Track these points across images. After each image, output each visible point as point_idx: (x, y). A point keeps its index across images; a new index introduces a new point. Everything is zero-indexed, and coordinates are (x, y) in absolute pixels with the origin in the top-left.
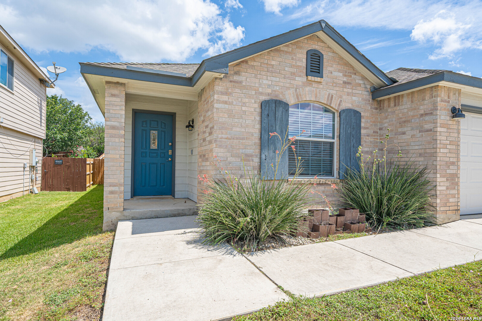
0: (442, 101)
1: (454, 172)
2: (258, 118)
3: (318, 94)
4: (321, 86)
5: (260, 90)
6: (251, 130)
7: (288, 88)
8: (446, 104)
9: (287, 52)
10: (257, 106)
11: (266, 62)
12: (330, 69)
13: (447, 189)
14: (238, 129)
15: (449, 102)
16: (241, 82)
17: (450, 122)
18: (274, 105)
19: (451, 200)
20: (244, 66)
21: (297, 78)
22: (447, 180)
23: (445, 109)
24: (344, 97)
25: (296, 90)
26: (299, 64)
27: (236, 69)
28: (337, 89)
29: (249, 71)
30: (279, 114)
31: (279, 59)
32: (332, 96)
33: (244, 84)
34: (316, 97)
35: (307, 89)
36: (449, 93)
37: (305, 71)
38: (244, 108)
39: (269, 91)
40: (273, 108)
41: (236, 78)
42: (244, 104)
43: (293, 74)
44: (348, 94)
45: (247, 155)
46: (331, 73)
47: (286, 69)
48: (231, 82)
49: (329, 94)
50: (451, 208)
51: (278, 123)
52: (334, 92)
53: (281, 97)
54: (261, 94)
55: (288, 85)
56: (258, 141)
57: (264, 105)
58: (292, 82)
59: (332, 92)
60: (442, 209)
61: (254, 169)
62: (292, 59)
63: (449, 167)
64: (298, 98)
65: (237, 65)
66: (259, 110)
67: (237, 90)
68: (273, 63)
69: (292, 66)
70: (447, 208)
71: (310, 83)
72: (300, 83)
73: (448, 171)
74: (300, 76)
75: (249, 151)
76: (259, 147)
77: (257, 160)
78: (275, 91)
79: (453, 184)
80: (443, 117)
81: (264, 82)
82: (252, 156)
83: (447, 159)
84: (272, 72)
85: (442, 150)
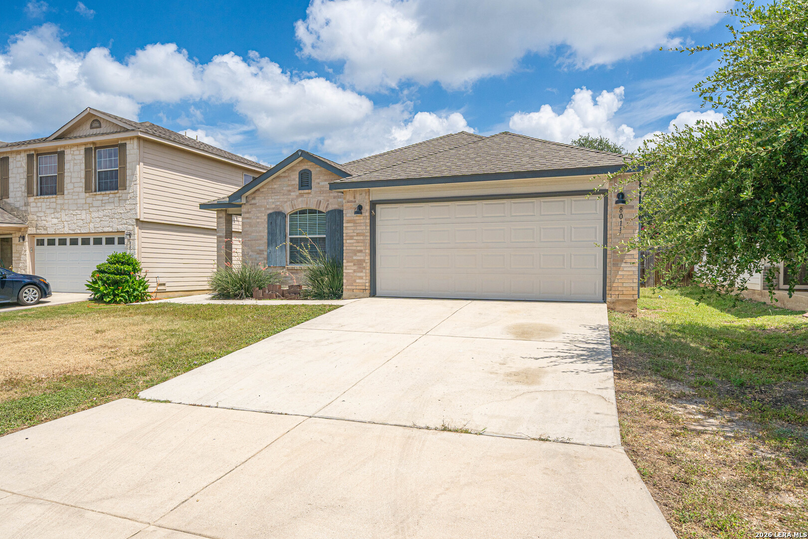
0: (348, 202)
1: (362, 258)
2: (266, 226)
3: (308, 203)
4: (311, 196)
5: (268, 207)
6: (262, 234)
7: (286, 202)
8: (353, 204)
9: (284, 177)
10: (266, 217)
11: (270, 187)
12: (318, 181)
13: (355, 271)
14: (255, 234)
15: (355, 202)
16: (255, 204)
17: (357, 218)
18: (275, 216)
19: (358, 281)
20: (258, 193)
21: (292, 194)
22: (354, 265)
23: (351, 208)
24: (330, 200)
25: (292, 202)
26: (293, 183)
27: (253, 196)
28: (325, 195)
29: (261, 195)
30: (278, 222)
31: (279, 183)
32: (320, 201)
33: (258, 204)
34: (307, 204)
35: (300, 199)
36: (355, 195)
37: (298, 187)
38: (258, 220)
39: (273, 206)
40: (275, 218)
41: (253, 202)
42: (258, 218)
43: (289, 191)
44: (334, 197)
45: (260, 250)
46: (319, 183)
47: (284, 188)
48: (250, 204)
49: (318, 200)
50: (357, 287)
51: (278, 228)
52: (322, 198)
53: (281, 209)
54: (268, 209)
55: (285, 200)
56: (266, 241)
57: (270, 215)
58: (289, 197)
59: (320, 198)
60: (348, 287)
61: (265, 259)
62: (289, 180)
63: (356, 254)
64: (293, 208)
65: (254, 193)
66: (267, 220)
67: (254, 209)
68: (275, 186)
69: (289, 185)
70: (354, 287)
71: (301, 195)
72: (295, 197)
73: (355, 258)
74: (294, 191)
75: (262, 248)
76: (267, 245)
77: (266, 253)
78: (277, 206)
79: (360, 268)
80: (349, 215)
81: (270, 201)
82: (263, 251)
83: (354, 248)
84: (275, 193)
85: (348, 241)
